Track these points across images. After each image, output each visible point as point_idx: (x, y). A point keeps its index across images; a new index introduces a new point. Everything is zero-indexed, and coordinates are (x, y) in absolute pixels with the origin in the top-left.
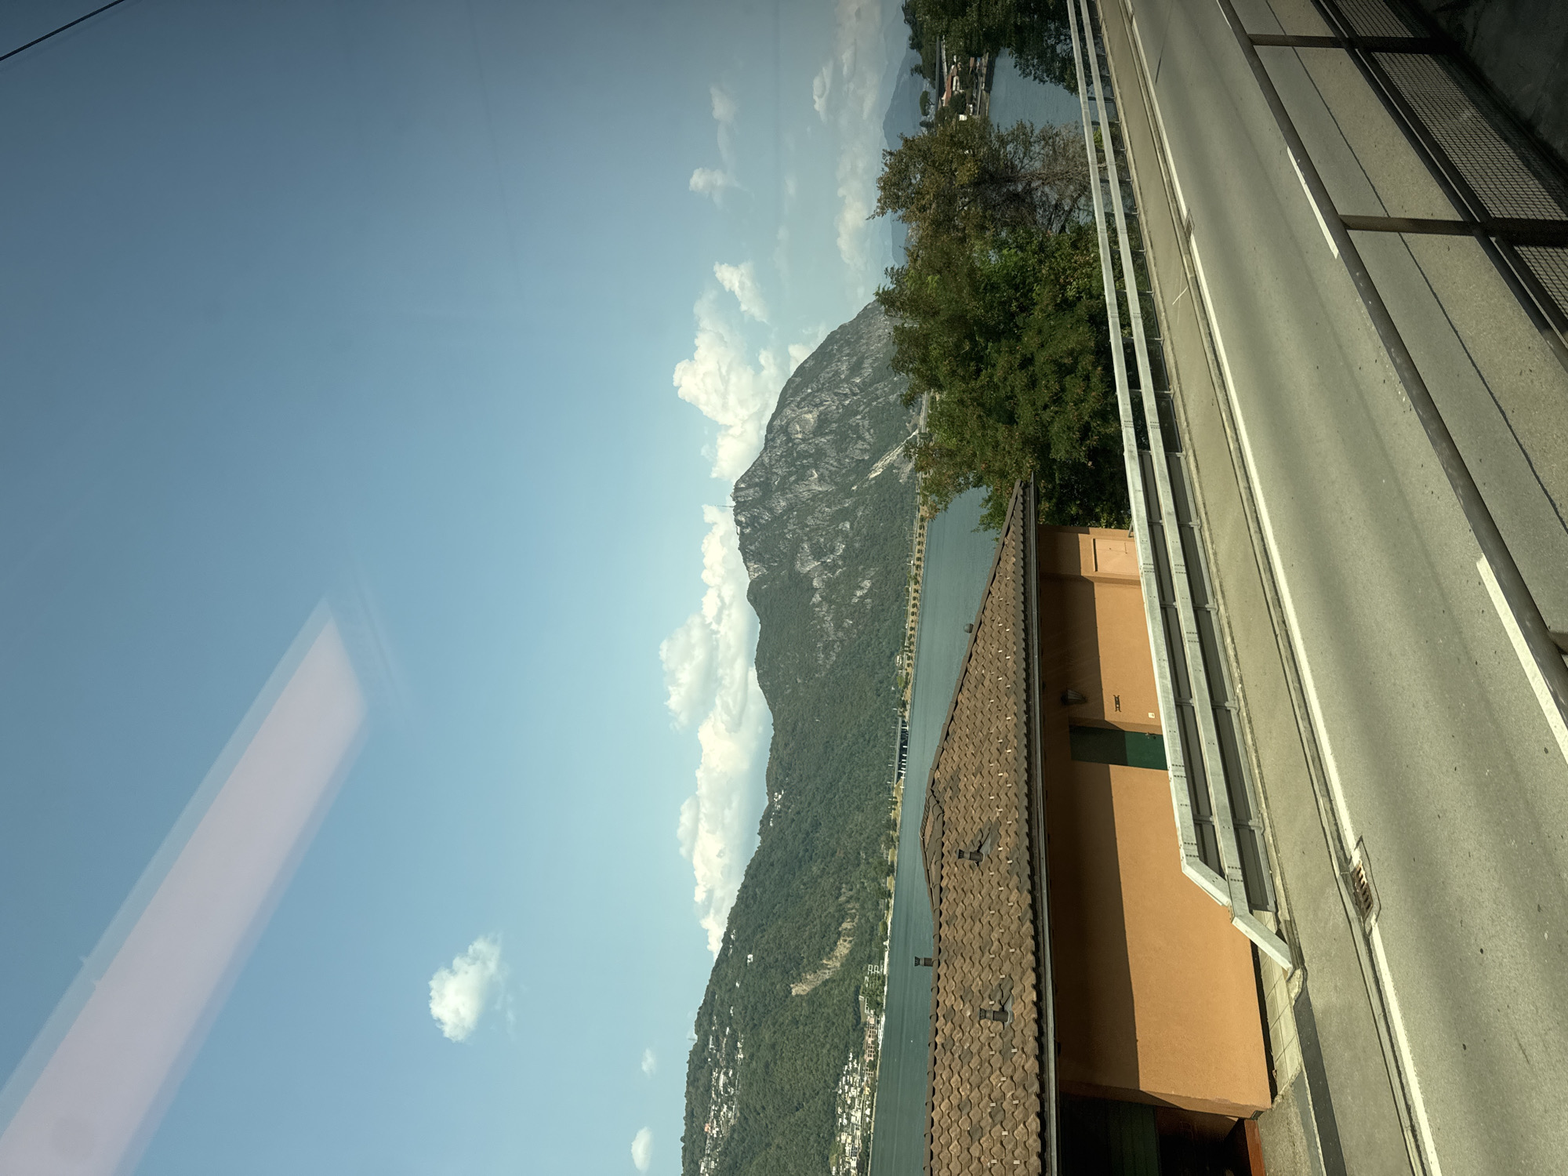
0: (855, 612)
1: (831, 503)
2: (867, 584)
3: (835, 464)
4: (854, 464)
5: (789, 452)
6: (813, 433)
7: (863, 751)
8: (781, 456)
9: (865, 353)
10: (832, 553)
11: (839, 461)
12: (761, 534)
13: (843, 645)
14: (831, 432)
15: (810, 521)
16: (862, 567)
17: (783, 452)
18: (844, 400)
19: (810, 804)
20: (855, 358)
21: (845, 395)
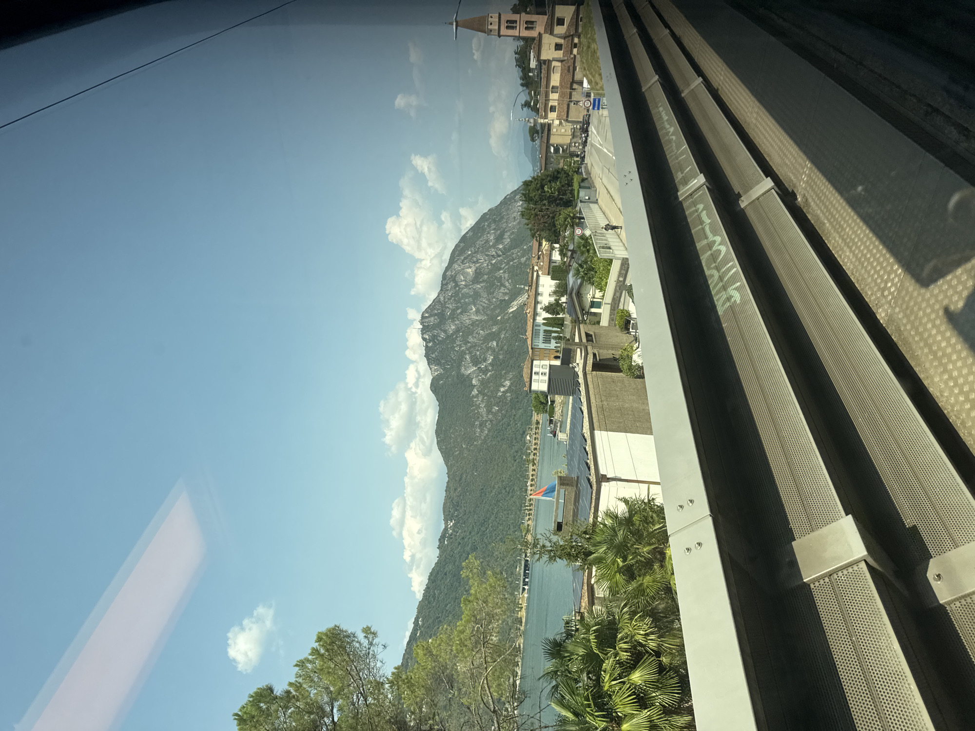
0: (500, 402)
1: (484, 328)
2: (508, 383)
3: (486, 302)
4: (499, 302)
5: (456, 294)
6: (472, 281)
7: (505, 499)
8: (452, 296)
9: (505, 228)
10: (484, 362)
11: (489, 300)
12: (439, 347)
13: (492, 423)
14: (484, 281)
15: (471, 339)
16: (504, 371)
17: (452, 293)
18: (492, 260)
19: (470, 533)
20: (499, 232)
21: (493, 256)
